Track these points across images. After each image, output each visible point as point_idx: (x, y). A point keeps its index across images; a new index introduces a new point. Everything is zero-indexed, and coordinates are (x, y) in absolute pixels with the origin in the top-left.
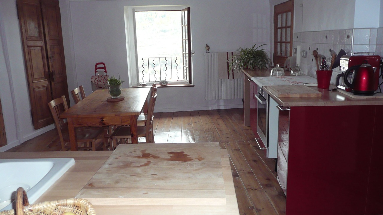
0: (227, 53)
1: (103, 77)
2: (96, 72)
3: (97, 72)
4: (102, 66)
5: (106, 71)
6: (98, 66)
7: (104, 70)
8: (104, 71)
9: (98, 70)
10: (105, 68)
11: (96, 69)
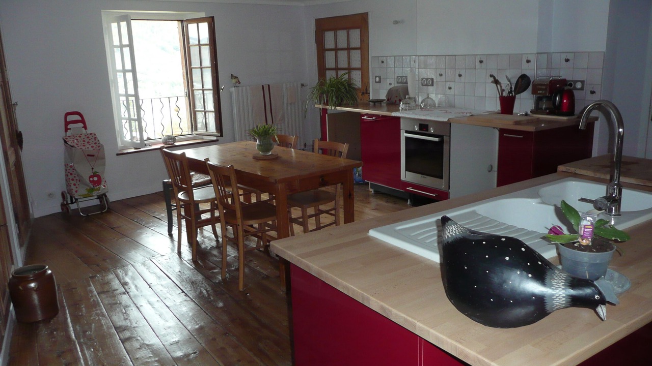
0: (263, 86)
1: (83, 137)
2: (66, 130)
3: (70, 129)
4: (77, 118)
5: (85, 127)
6: (70, 118)
7: (82, 125)
8: (83, 127)
9: (69, 126)
10: (83, 121)
11: (67, 123)
